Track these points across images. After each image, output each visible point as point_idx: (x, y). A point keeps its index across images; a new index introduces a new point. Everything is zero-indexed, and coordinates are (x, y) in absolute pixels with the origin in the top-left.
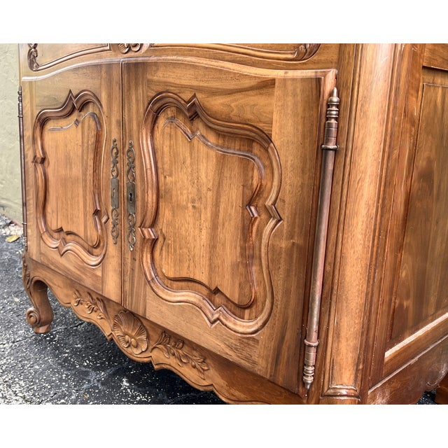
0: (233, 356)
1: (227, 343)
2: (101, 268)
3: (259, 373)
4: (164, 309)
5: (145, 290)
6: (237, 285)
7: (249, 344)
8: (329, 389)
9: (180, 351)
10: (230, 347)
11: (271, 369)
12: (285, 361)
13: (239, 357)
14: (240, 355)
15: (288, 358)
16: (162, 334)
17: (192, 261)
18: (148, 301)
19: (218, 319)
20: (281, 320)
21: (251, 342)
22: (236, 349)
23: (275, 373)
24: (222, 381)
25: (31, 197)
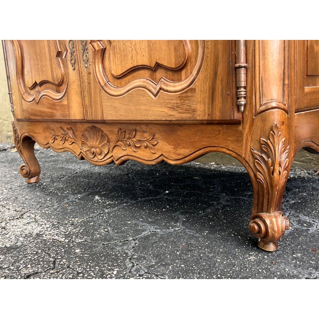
0: (176, 115)
1: (169, 106)
2: (66, 97)
3: (198, 118)
4: (117, 104)
5: (100, 96)
6: (173, 50)
7: (187, 97)
8: (261, 105)
9: (134, 139)
10: (172, 108)
11: (208, 108)
12: (220, 94)
13: (180, 113)
14: (181, 111)
15: (222, 90)
16: (118, 132)
17: (134, 51)
18: (103, 104)
19: (161, 89)
20: (213, 58)
21: (189, 94)
22: (178, 107)
23: (212, 111)
24: (169, 147)
25: (12, 69)
